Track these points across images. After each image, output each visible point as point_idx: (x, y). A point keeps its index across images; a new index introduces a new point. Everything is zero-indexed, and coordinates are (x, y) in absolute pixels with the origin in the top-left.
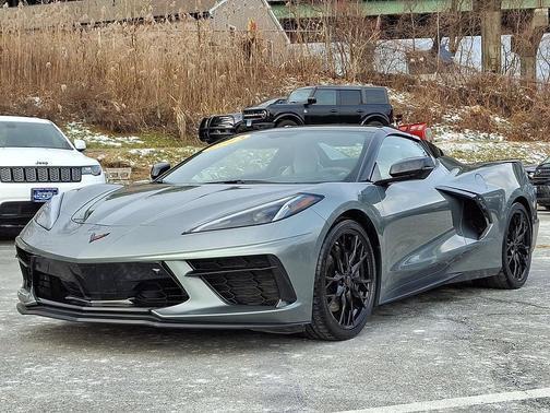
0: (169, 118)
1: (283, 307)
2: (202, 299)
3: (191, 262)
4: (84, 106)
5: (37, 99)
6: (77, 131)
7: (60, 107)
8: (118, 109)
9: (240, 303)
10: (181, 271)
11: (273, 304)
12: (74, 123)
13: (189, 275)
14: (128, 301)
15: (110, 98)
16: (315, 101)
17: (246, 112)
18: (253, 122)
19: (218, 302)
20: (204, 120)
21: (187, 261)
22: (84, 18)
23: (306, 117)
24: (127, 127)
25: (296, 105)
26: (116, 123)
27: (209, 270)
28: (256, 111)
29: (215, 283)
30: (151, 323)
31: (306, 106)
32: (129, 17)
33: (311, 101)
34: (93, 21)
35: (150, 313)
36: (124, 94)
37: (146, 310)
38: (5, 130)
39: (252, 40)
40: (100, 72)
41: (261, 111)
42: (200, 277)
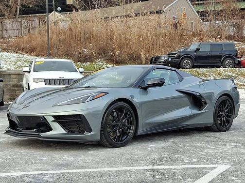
0: (139, 57)
1: (87, 134)
2: (58, 130)
3: (54, 116)
4: (104, 53)
5: (86, 50)
6: (100, 63)
7: (94, 53)
8: (117, 54)
9: (72, 132)
10: (50, 120)
11: (83, 133)
12: (100, 60)
13: (53, 121)
14: (34, 130)
15: (115, 49)
16: (199, 49)
17: (169, 54)
18: (172, 59)
19: (63, 131)
20: (153, 58)
21: (52, 116)
22: (106, 15)
23: (196, 56)
24: (121, 61)
25: (191, 51)
26: (116, 60)
27: (60, 119)
28: (173, 54)
29: (63, 124)
30: (38, 138)
31: (196, 51)
32: (124, 14)
33: (198, 50)
34: (111, 17)
35: (39, 135)
36: (120, 47)
37: (38, 133)
38: (52, 64)
39: (178, 22)
40: (111, 38)
41: (175, 54)
42: (57, 122)
